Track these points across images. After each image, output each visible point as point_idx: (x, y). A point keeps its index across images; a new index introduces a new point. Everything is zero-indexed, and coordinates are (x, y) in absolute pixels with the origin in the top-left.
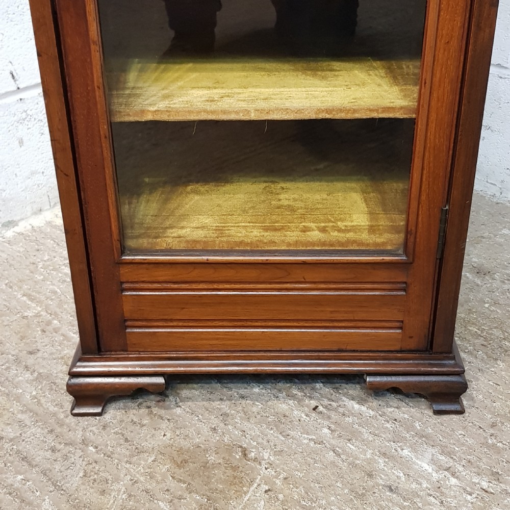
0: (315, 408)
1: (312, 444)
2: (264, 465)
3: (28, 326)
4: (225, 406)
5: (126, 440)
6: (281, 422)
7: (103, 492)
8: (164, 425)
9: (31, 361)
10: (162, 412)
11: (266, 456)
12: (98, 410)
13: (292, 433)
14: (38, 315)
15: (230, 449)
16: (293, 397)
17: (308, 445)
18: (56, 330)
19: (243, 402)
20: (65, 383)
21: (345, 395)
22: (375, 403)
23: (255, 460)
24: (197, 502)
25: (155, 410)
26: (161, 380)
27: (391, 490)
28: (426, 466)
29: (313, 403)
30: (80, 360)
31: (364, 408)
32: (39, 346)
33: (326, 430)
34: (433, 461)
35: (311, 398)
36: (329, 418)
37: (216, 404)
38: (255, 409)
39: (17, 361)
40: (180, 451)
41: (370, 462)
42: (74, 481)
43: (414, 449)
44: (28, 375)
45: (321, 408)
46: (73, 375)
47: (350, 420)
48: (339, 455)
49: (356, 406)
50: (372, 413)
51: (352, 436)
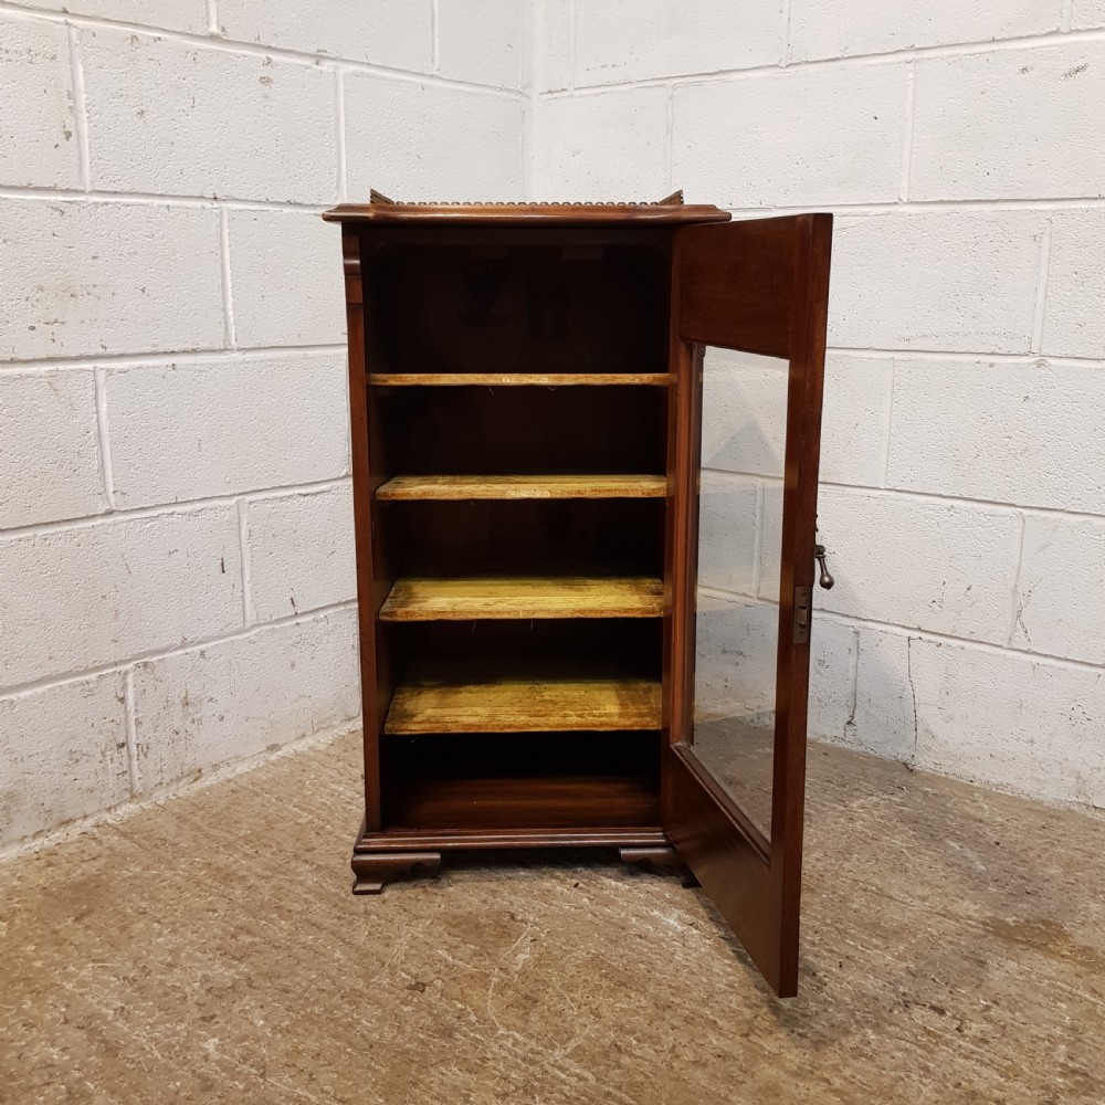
0: (576, 886)
1: (573, 909)
2: (529, 924)
3: (302, 830)
4: (493, 885)
5: (405, 910)
6: (546, 895)
7: (387, 945)
8: (439, 899)
9: (308, 856)
10: (437, 891)
11: (531, 919)
12: (377, 886)
13: (554, 902)
14: (311, 822)
15: (500, 913)
16: (557, 878)
17: (569, 910)
18: (330, 833)
19: (510, 882)
20: (349, 861)
21: (606, 875)
22: (631, 880)
23: (522, 921)
24: (471, 950)
25: (430, 889)
26: (437, 856)
27: (640, 937)
28: (671, 922)
29: (575, 881)
30: (364, 837)
31: (620, 884)
32: (315, 845)
33: (585, 900)
34: (679, 919)
35: (572, 878)
36: (588, 892)
37: (486, 884)
38: (521, 887)
39: (296, 856)
40: (454, 917)
41: (623, 920)
42: (361, 937)
43: (662, 910)
44: (307, 867)
45: (581, 885)
46: (357, 852)
47: (608, 892)
48: (596, 916)
49: (613, 883)
50: (627, 887)
51: (609, 903)
